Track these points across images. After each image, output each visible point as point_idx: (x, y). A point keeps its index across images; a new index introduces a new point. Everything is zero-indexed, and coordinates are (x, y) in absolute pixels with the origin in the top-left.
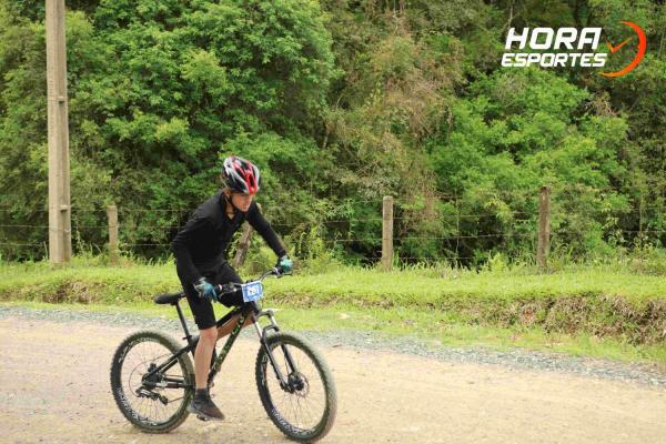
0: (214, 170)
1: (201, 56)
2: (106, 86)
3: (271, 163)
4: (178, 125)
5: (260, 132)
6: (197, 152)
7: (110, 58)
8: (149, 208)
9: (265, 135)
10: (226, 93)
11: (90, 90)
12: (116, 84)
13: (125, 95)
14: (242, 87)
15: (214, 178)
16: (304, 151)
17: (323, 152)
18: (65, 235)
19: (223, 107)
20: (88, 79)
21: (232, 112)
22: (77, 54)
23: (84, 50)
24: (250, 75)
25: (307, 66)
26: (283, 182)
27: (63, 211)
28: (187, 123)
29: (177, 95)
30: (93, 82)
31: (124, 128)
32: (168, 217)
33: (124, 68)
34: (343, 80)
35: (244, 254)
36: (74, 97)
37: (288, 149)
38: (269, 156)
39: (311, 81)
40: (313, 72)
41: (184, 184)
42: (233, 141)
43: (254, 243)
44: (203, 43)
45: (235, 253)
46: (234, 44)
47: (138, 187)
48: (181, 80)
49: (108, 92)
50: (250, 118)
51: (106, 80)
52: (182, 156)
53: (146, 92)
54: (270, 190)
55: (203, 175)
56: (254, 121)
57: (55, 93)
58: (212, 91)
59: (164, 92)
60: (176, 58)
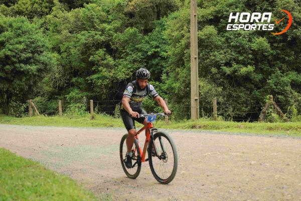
0: (266, 87)
1: (261, 39)
2: (221, 54)
3: (291, 84)
4: (250, 68)
6: (259, 80)
7: (224, 43)
8: (238, 103)
9: (290, 72)
10: (272, 54)
11: (215, 56)
12: (225, 53)
13: (229, 57)
14: (279, 52)
15: (266, 92)
20: (214, 51)
21: (275, 63)
22: (210, 42)
23: (213, 40)
24: (282, 45)
27: (196, 100)
28: (254, 67)
30: (216, 52)
31: (228, 70)
32: (246, 107)
33: (228, 47)
36: (209, 58)
38: (290, 81)
41: (253, 93)
42: (274, 75)
47: (234, 94)
48: (252, 50)
49: (222, 56)
50: (283, 65)
51: (222, 51)
52: (253, 82)
53: (237, 55)
55: (261, 90)
56: (285, 66)
58: (266, 54)
59: (245, 55)
60: (250, 41)
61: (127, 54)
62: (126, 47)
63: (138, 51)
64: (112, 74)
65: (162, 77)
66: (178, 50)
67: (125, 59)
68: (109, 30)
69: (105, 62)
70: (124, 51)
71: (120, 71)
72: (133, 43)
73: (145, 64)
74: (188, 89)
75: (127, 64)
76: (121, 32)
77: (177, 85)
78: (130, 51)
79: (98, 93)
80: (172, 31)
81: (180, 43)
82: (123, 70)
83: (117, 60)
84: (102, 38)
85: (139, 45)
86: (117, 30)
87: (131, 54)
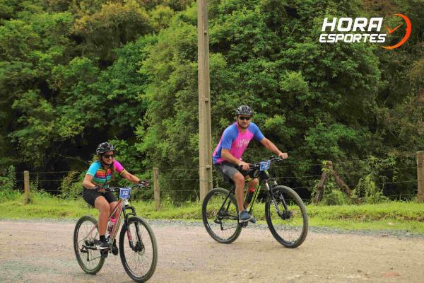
0: (302, 147)
1: (293, 75)
2: (234, 97)
3: (339, 143)
4: (279, 119)
5: (331, 123)
6: (291, 136)
7: (237, 80)
9: (336, 125)
10: (309, 98)
11: (224, 100)
12: (240, 96)
13: (245, 102)
14: (320, 95)
15: (302, 153)
16: (362, 135)
17: (375, 136)
18: (209, 184)
19: (306, 108)
20: (223, 94)
21: (313, 111)
22: (217, 79)
23: (221, 76)
24: (324, 86)
25: (362, 79)
26: (348, 156)
27: (208, 169)
28: (284, 118)
29: (278, 101)
30: (226, 95)
33: (244, 87)
34: (388, 90)
35: (321, 194)
36: (215, 104)
37: (351, 134)
38: (338, 138)
39: (365, 88)
40: (366, 83)
42: (314, 129)
43: (328, 186)
44: (294, 68)
45: (315, 193)
46: (313, 67)
48: (280, 91)
49: (235, 100)
50: (325, 114)
51: (234, 94)
52: (281, 140)
53: (259, 100)
54: (339, 160)
55: (295, 152)
56: (328, 116)
57: (203, 96)
58: (300, 98)
59: (269, 99)
60: (277, 78)
61: (75, 99)
62: (72, 87)
63: (92, 93)
64: (49, 128)
65: (136, 130)
66: (164, 91)
67: (72, 105)
68: (46, 60)
69: (38, 110)
70: (69, 93)
71: (64, 125)
72: (85, 82)
73: (104, 114)
74: (182, 151)
75: (75, 114)
76: (64, 64)
77: (164, 145)
78: (80, 93)
79: (27, 158)
80: (154, 61)
81: (168, 81)
82: (69, 123)
83: (58, 108)
84: (34, 73)
85: (93, 85)
86: (57, 60)
87: (81, 99)
